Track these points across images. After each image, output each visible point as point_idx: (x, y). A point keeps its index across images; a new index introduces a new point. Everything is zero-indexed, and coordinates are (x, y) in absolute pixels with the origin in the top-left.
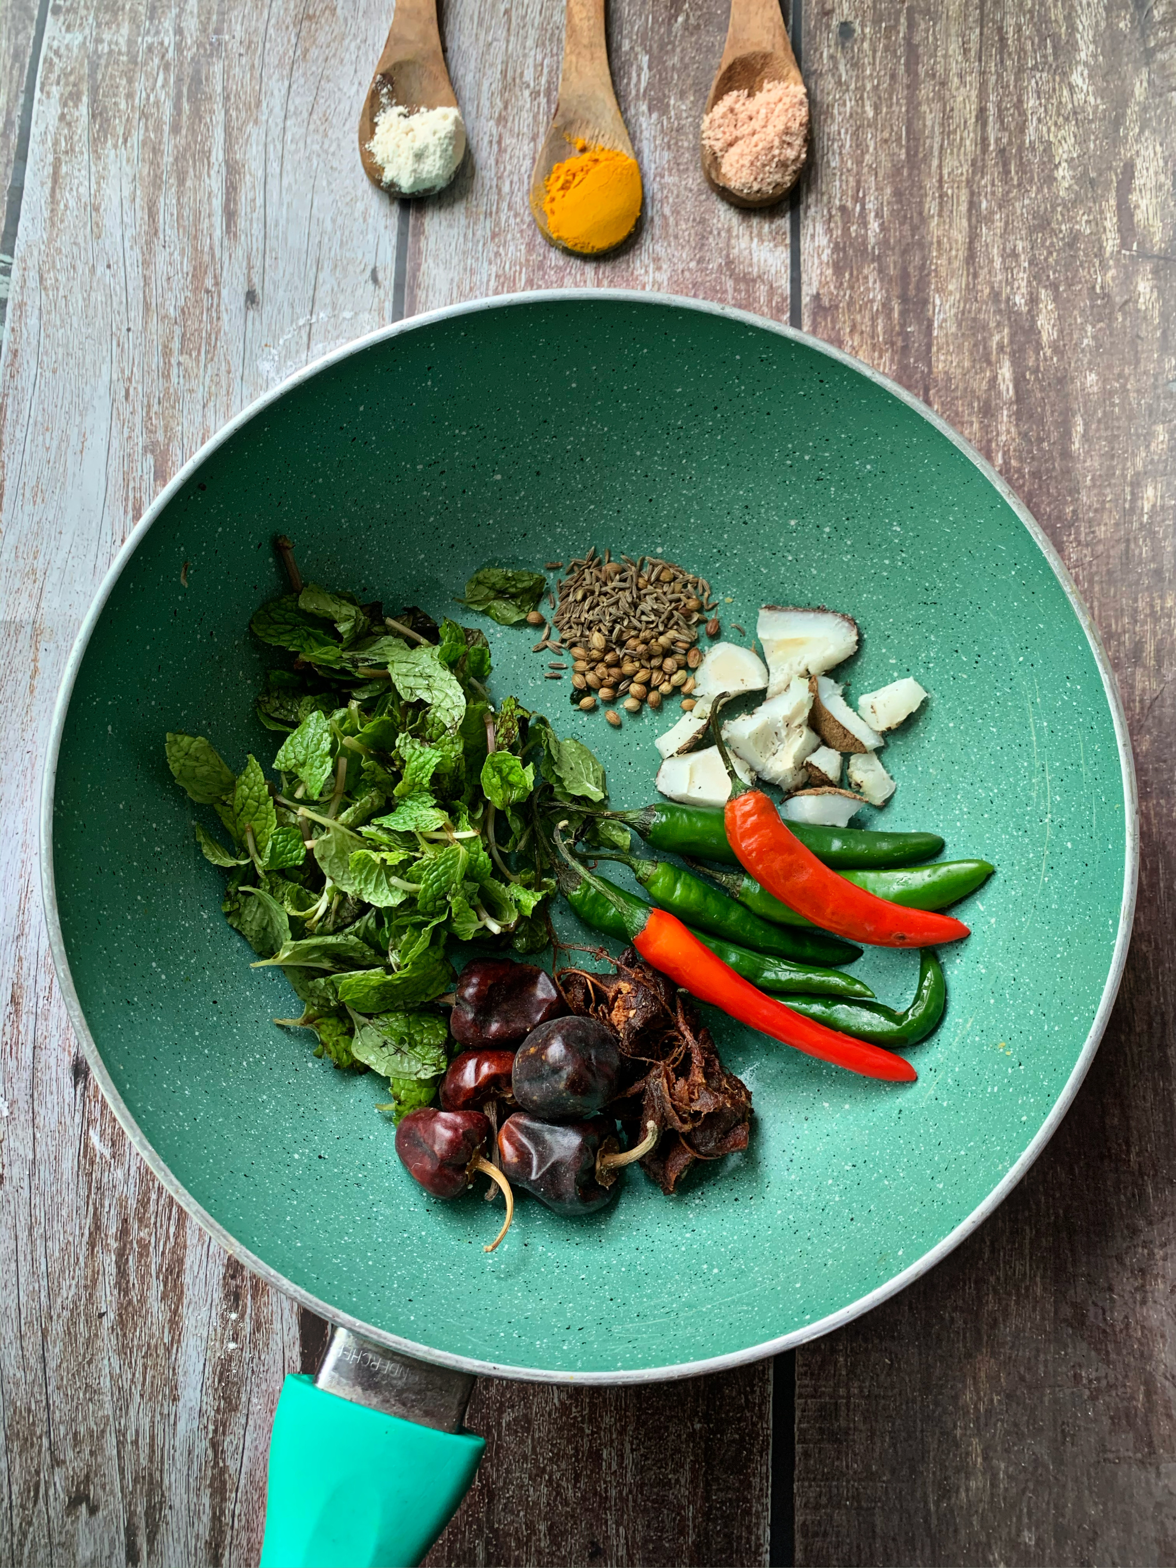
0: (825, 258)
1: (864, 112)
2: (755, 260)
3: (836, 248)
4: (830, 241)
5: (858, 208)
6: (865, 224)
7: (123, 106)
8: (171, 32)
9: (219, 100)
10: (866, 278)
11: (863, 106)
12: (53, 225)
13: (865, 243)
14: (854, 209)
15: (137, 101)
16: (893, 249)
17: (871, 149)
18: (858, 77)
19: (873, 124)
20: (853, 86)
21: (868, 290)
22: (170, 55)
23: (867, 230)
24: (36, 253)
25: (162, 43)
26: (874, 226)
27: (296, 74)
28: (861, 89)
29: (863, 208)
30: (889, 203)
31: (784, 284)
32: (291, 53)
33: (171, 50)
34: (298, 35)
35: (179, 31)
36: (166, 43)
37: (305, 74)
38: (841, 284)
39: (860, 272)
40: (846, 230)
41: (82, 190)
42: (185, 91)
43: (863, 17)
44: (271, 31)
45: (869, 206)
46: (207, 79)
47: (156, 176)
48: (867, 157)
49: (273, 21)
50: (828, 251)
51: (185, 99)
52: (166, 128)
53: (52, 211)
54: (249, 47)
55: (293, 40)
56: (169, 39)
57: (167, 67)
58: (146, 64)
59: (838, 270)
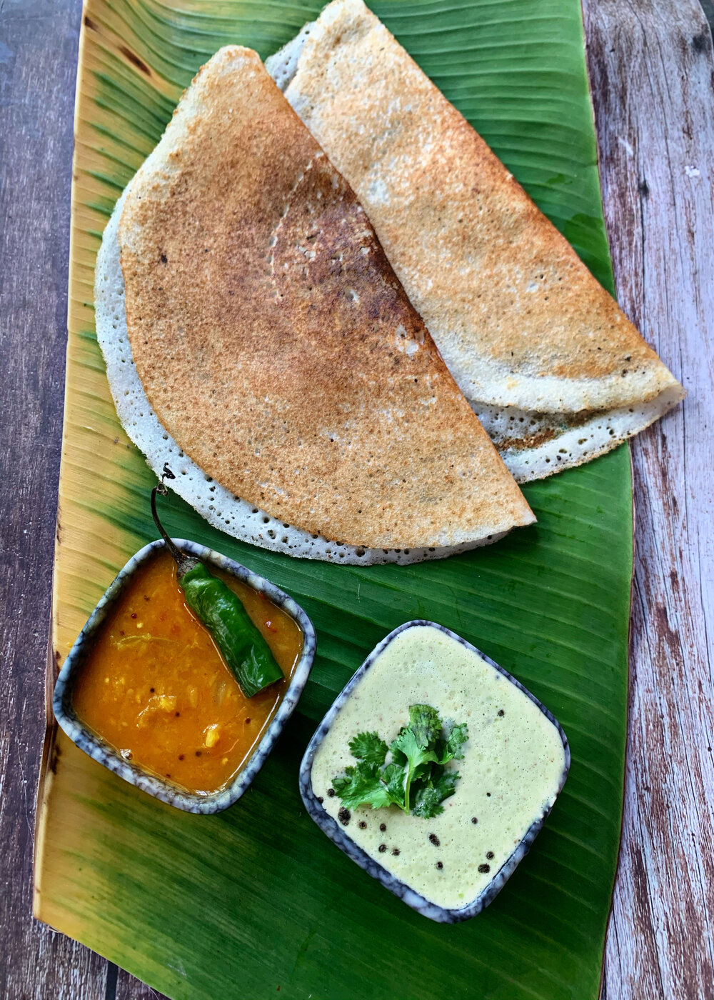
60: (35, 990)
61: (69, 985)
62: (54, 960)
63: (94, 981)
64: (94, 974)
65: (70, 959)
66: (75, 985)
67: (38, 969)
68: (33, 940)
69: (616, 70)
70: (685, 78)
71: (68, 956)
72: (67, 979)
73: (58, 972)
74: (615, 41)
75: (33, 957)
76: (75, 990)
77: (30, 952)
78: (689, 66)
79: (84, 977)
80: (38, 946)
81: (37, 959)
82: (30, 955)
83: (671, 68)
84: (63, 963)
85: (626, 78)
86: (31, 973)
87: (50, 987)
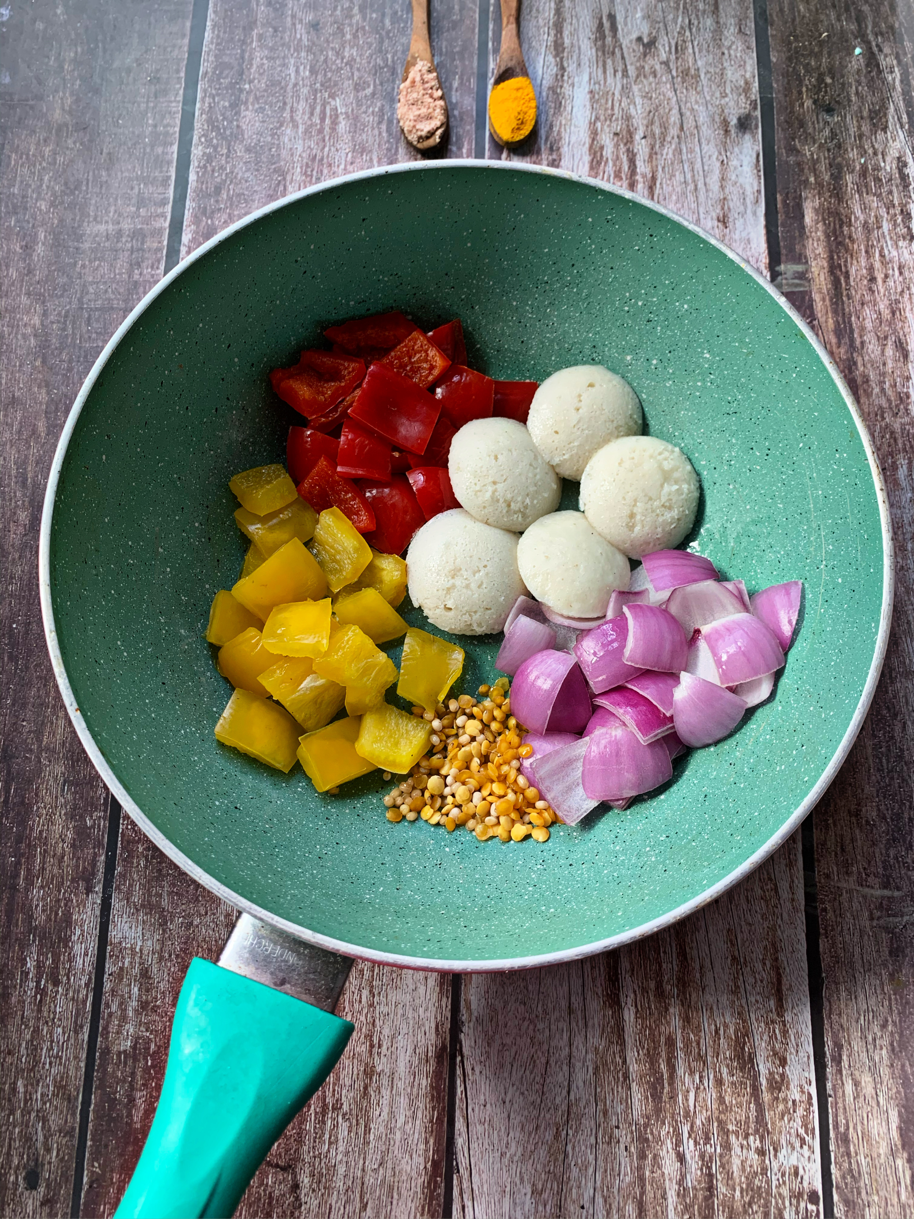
0: (78, 932)
1: (26, 1086)
2: (140, 928)
3: (66, 941)
4: (72, 949)
5: (43, 983)
6: (39, 966)
7: (725, 1071)
8: (688, 1156)
9: (633, 1075)
10: (43, 911)
11: (26, 1092)
12: (774, 945)
13: (41, 945)
14: (47, 981)
15: (711, 1077)
16: (16, 940)
17: (24, 1045)
18: (27, 1126)
19: (19, 1072)
20: (33, 1115)
21: (43, 899)
22: (686, 1129)
23: (38, 961)
24: (785, 915)
25: (696, 1143)
26: (30, 964)
27: (564, 1107)
28: (26, 1112)
29: (38, 982)
30: (15, 987)
31: (116, 903)
32: (570, 1132)
33: (686, 1135)
34: (566, 1155)
35: (681, 1158)
36: (691, 1142)
37: (556, 1109)
38: (66, 905)
39: (49, 919)
40: (56, 961)
41: (751, 980)
42: (666, 1085)
43: (14, 1194)
44: (591, 1158)
45: (32, 985)
46: (647, 1098)
47: (684, 993)
48: (28, 1037)
49: (591, 1170)
50: (74, 938)
51: (666, 1076)
52: (680, 1044)
53: (776, 959)
54: (611, 1137)
55: (569, 1148)
56: (689, 1148)
57: (687, 1114)
58: (709, 1119)
59: (68, 921)
60: (20, 1045)
61: (52, 1042)
62: (39, 1019)
63: (76, 1039)
64: (76, 1032)
65: (53, 1019)
66: (58, 1042)
67: (23, 1027)
68: (19, 1002)
69: (646, 158)
70: (725, 162)
71: (52, 1016)
72: (51, 1037)
73: (42, 1030)
74: (647, 127)
75: (19, 1017)
76: (58, 1046)
77: (16, 1012)
78: (731, 149)
79: (66, 1035)
80: (24, 1007)
81: (23, 1017)
82: (16, 1014)
83: (710, 153)
84: (47, 1022)
85: (657, 166)
86: (17, 1031)
87: (35, 1043)
